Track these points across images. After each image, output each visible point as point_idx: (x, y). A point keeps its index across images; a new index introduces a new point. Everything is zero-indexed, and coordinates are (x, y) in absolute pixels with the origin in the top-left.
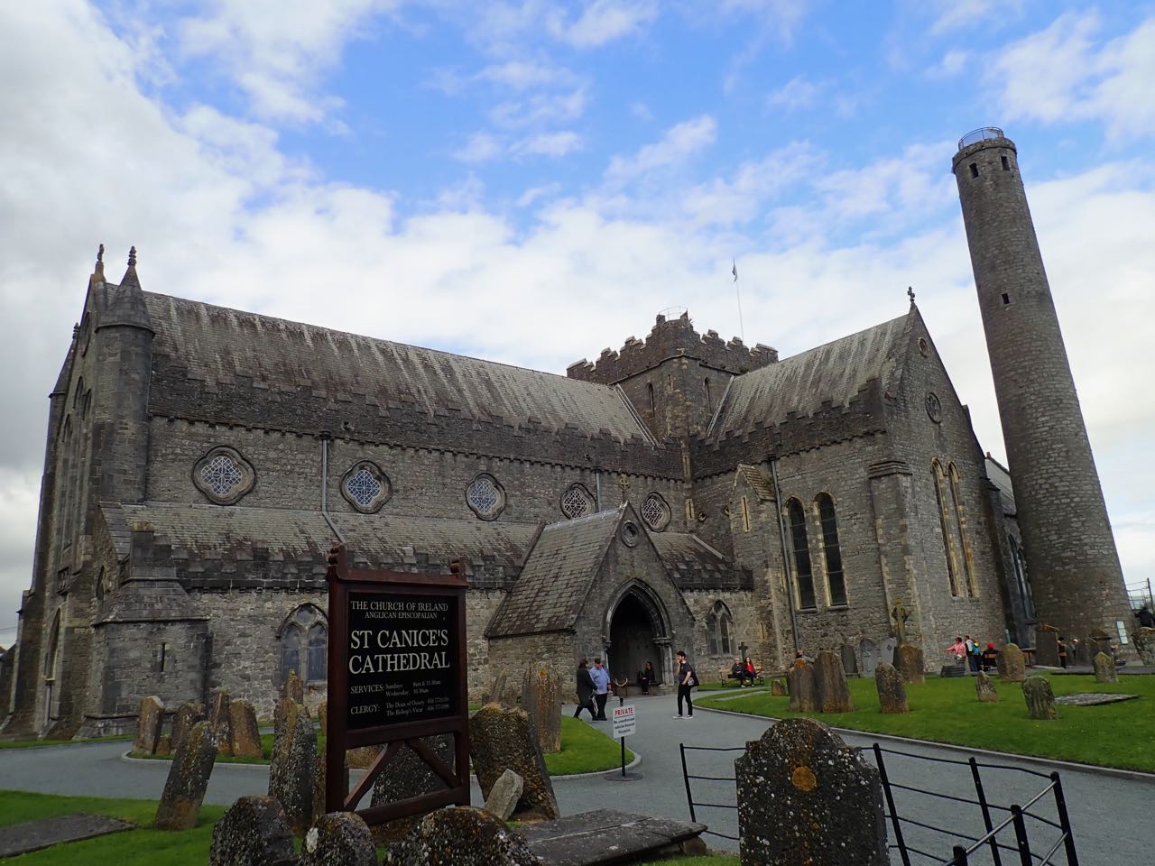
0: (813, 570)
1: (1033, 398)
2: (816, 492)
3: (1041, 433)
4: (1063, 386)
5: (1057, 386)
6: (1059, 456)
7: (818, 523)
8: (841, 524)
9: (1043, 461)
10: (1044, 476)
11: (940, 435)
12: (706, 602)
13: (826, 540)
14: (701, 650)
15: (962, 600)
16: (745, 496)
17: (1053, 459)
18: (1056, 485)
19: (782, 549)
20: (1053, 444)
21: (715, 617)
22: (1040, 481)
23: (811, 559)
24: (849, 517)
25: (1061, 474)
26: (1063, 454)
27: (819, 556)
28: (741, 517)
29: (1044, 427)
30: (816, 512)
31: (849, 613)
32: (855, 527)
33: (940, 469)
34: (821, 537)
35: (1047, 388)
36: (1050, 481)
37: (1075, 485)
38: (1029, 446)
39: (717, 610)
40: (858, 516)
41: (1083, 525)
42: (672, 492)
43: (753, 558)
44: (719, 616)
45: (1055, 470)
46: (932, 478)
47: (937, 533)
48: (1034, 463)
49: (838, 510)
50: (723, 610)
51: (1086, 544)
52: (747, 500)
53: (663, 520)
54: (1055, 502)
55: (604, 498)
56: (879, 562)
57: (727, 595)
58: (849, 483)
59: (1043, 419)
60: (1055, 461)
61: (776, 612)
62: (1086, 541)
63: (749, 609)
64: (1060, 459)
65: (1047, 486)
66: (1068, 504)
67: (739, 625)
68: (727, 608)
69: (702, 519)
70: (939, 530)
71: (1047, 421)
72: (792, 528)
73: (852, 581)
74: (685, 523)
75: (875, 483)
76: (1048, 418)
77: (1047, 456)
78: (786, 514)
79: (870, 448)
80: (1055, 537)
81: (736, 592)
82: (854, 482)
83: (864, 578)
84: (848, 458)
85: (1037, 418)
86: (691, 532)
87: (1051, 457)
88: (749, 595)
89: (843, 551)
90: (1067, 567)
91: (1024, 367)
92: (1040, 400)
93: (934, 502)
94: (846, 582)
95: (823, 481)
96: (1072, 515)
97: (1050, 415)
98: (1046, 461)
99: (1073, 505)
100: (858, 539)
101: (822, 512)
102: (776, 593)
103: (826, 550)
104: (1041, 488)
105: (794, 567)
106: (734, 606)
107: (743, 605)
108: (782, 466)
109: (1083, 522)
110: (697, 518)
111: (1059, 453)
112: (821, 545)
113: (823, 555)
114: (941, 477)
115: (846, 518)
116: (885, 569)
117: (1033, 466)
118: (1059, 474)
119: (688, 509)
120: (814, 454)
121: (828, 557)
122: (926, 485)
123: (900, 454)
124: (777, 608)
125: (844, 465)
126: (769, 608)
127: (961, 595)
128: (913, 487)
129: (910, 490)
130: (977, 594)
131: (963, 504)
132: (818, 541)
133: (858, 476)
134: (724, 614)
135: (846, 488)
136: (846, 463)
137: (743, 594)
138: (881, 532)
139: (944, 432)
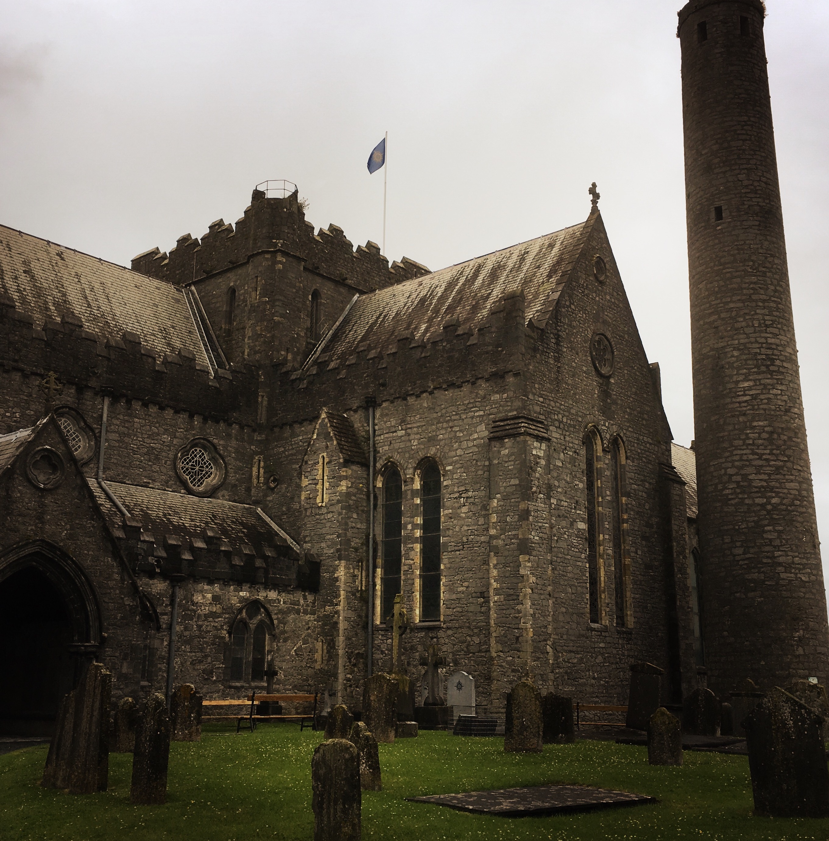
0: (403, 568)
1: (736, 353)
2: (421, 455)
3: (740, 403)
4: (777, 341)
5: (770, 341)
6: (759, 438)
7: (418, 501)
8: (448, 504)
9: (736, 443)
10: (737, 463)
11: (605, 393)
12: (234, 601)
13: (425, 527)
14: (211, 672)
15: (605, 629)
16: (325, 454)
17: (751, 442)
18: (750, 477)
19: (368, 536)
20: (753, 420)
21: (246, 624)
22: (730, 471)
23: (403, 552)
24: (457, 495)
25: (760, 463)
26: (765, 435)
27: (412, 549)
28: (316, 484)
29: (745, 395)
30: (417, 485)
31: (441, 634)
32: (464, 509)
33: (599, 442)
34: (419, 520)
35: (757, 342)
36: (743, 472)
37: (777, 480)
38: (721, 422)
39: (251, 616)
40: (470, 494)
41: (779, 537)
42: (234, 443)
43: (323, 545)
44: (253, 623)
45: (751, 457)
46: (583, 452)
47: (579, 530)
48: (726, 445)
49: (445, 483)
50: (262, 616)
51: (780, 564)
52: (326, 460)
53: (213, 480)
54: (747, 501)
55: (114, 436)
56: (486, 562)
57: (273, 595)
58: (464, 445)
59: (746, 384)
60: (753, 444)
61: (342, 626)
62: (781, 559)
63: (307, 617)
64: (760, 442)
65: (739, 478)
66: (763, 506)
67: (285, 640)
68: (268, 614)
69: (272, 485)
70: (582, 526)
71: (750, 388)
72: (386, 507)
73: (451, 589)
74: (248, 490)
75: (496, 446)
76: (751, 383)
77: (743, 437)
78: (379, 485)
79: (496, 397)
80: (740, 551)
81: (289, 592)
82: (471, 444)
83: (466, 584)
84: (467, 410)
85: (737, 382)
86: (256, 503)
87: (749, 438)
88: (310, 598)
89: (445, 544)
90: (751, 595)
91: (730, 310)
92: (744, 357)
93: (581, 485)
94: (442, 589)
95: (432, 440)
96: (766, 522)
97: (755, 380)
98: (741, 442)
99: (769, 507)
100: (466, 528)
101: (425, 486)
102: (347, 598)
103: (424, 540)
104: (730, 481)
105: (379, 561)
106: (281, 611)
107: (298, 612)
108: (382, 415)
109: (780, 532)
110: (266, 482)
111: (760, 434)
112: (418, 533)
113: (418, 547)
114: (600, 453)
115: (452, 496)
116: (494, 573)
117: (725, 450)
118: (755, 463)
119: (255, 469)
120: (425, 402)
121: (424, 552)
122: (573, 461)
123: (537, 409)
124: (346, 619)
125: (461, 418)
126: (335, 619)
127: (606, 621)
128: (549, 458)
129: (543, 462)
130: (631, 622)
131: (628, 495)
132: (415, 526)
133: (476, 436)
134: (261, 621)
135: (459, 452)
136: (464, 416)
137: (299, 596)
138: (494, 518)
139: (614, 392)
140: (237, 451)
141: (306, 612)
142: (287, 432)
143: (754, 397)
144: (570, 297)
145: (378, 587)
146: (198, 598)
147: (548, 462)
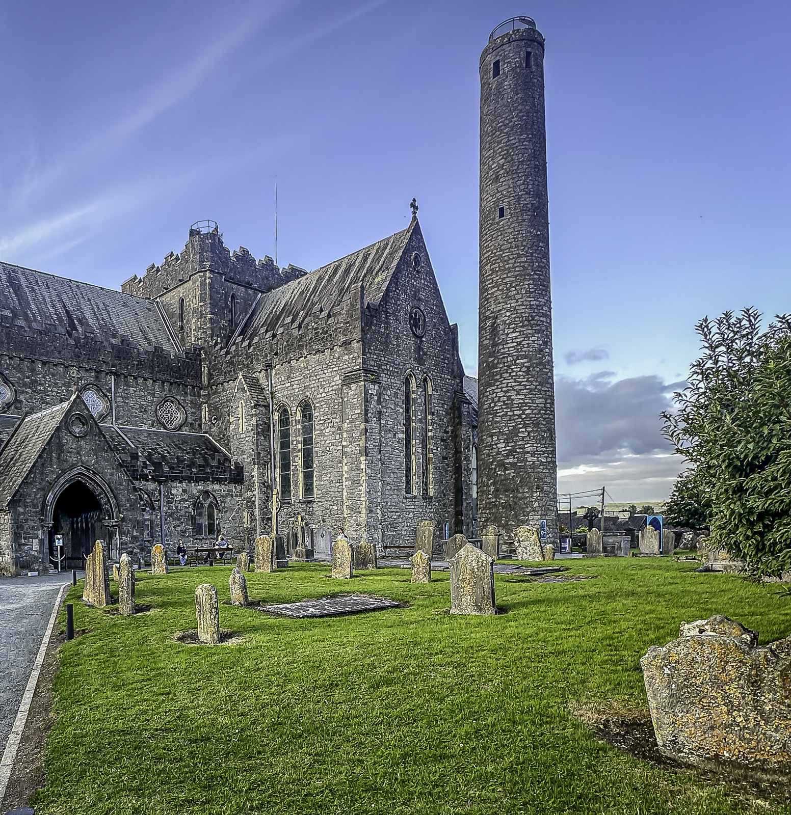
0: (292, 468)
1: (508, 314)
2: (301, 398)
3: (509, 348)
4: (538, 303)
6: (520, 371)
7: (299, 427)
8: (317, 427)
9: (505, 375)
10: (504, 389)
11: (419, 348)
12: (195, 492)
13: (304, 442)
15: (415, 497)
16: (242, 401)
17: (514, 374)
18: (512, 397)
19: (270, 449)
20: (517, 359)
21: (202, 504)
23: (291, 458)
24: (322, 422)
25: (520, 387)
26: (524, 369)
27: (297, 456)
28: (238, 420)
29: (512, 342)
30: (299, 417)
31: (315, 505)
32: (327, 430)
33: (414, 381)
34: (300, 439)
35: (523, 305)
36: (507, 394)
37: (530, 398)
38: (496, 362)
39: (205, 499)
40: (330, 420)
41: (529, 435)
42: (189, 397)
43: (244, 456)
44: (207, 504)
45: (514, 384)
46: (403, 388)
47: (399, 439)
48: (498, 377)
49: (315, 415)
50: (211, 499)
51: (528, 452)
52: (244, 405)
53: (179, 421)
54: (509, 414)
55: (119, 399)
56: (341, 462)
57: (217, 487)
58: (326, 390)
59: (514, 335)
60: (516, 375)
61: (258, 503)
64: (521, 373)
65: (505, 399)
66: (520, 416)
67: (226, 512)
68: (215, 498)
69: (214, 422)
70: (402, 436)
72: (280, 431)
73: (320, 479)
74: (200, 425)
75: (346, 389)
76: (518, 334)
77: (510, 371)
78: (276, 418)
79: (346, 357)
80: (503, 445)
81: (225, 485)
82: (330, 389)
83: (329, 475)
84: (328, 367)
85: (508, 334)
87: (513, 372)
88: (238, 487)
89: (316, 452)
90: (507, 472)
91: (506, 283)
92: (514, 316)
93: (401, 410)
94: (315, 478)
95: (307, 388)
96: (521, 426)
97: (520, 332)
98: (508, 375)
99: (524, 416)
100: (328, 442)
101: (303, 417)
102: (259, 487)
103: (303, 450)
104: (499, 401)
105: (278, 464)
107: (232, 496)
108: (276, 374)
109: (529, 432)
110: (210, 420)
111: (521, 368)
112: (300, 446)
113: (300, 455)
114: (414, 388)
115: (320, 422)
116: (346, 468)
117: (497, 380)
118: (517, 388)
119: (203, 412)
120: (302, 363)
121: (304, 457)
122: (396, 394)
123: (373, 363)
124: (260, 499)
125: (324, 373)
126: (253, 499)
127: (415, 493)
128: (380, 395)
129: (376, 398)
130: (431, 492)
131: (433, 414)
132: (298, 442)
133: (333, 384)
134: (212, 502)
135: (323, 395)
136: (326, 371)
137: (232, 486)
138: (345, 435)
139: (425, 346)
140: (192, 402)
141: (236, 496)
142: (220, 388)
143: (519, 344)
144: (396, 284)
145: (278, 479)
146: (174, 491)
147: (379, 398)
